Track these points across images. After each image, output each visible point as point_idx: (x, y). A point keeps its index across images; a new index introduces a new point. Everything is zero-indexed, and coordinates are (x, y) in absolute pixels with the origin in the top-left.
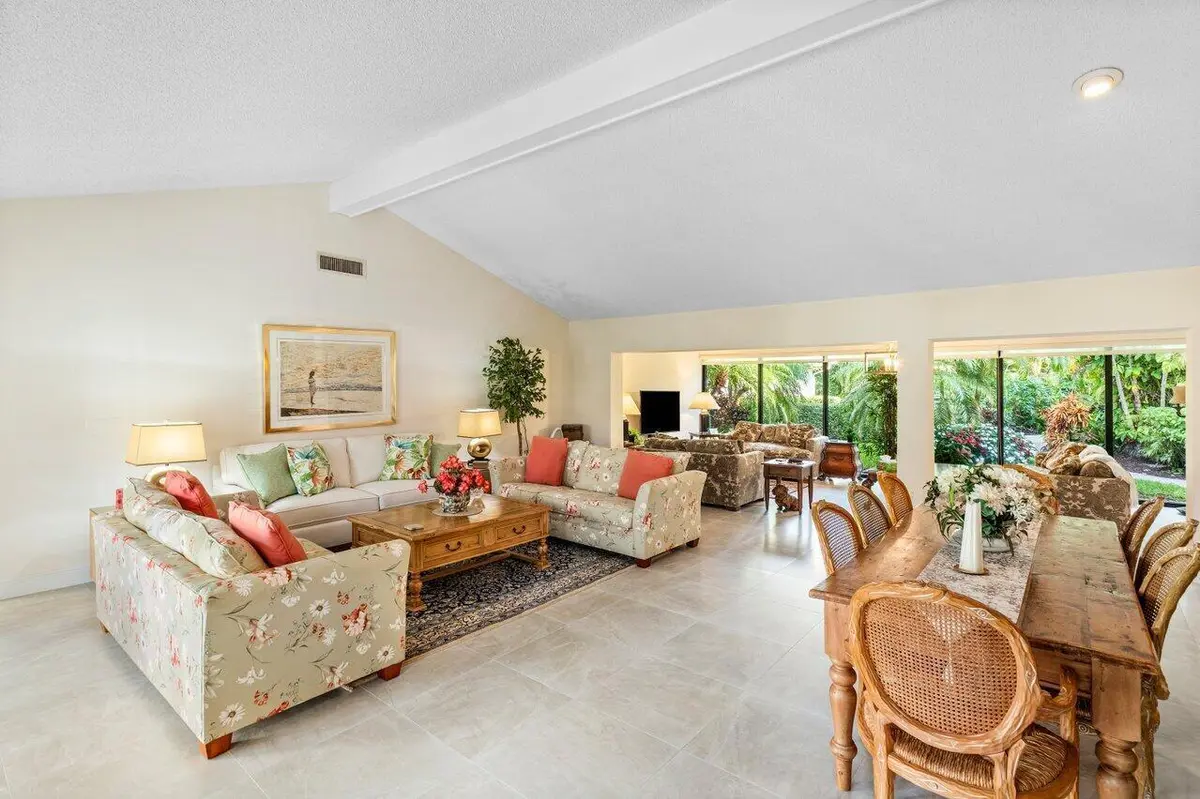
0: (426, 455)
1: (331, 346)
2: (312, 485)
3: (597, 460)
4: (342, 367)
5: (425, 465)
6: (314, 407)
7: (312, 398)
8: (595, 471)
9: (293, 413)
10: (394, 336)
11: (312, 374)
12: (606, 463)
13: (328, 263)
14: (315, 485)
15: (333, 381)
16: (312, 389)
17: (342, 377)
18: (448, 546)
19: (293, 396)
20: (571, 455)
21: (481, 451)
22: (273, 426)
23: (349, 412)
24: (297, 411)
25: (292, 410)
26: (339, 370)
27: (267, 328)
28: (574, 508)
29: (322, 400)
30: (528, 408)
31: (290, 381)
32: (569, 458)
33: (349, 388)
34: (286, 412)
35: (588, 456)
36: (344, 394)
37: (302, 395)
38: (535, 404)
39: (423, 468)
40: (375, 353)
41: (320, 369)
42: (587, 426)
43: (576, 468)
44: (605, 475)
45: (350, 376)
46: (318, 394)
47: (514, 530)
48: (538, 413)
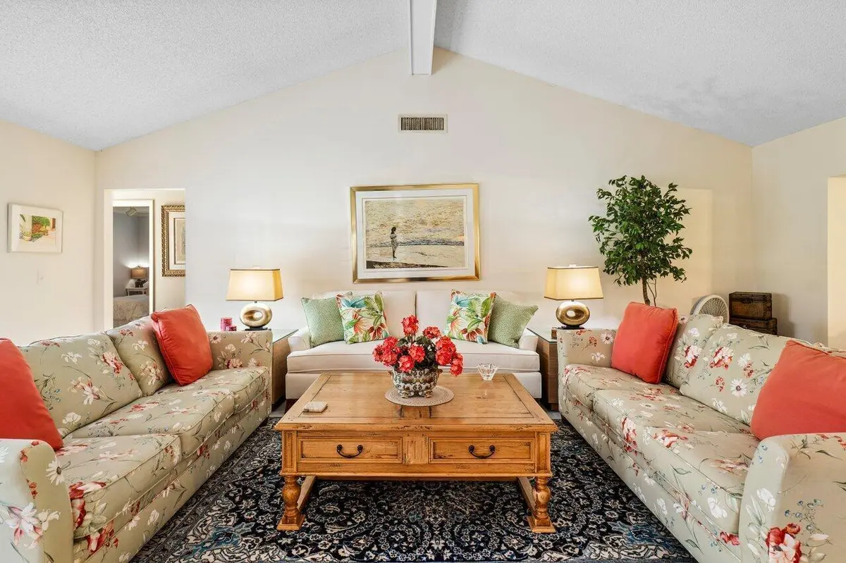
0: (483, 316)
1: (412, 203)
2: (354, 333)
3: (727, 352)
4: (423, 223)
5: (482, 326)
6: (396, 260)
7: (394, 252)
8: (720, 371)
9: (377, 266)
10: (478, 188)
11: (394, 229)
12: (744, 360)
13: (410, 124)
14: (357, 334)
15: (412, 236)
16: (394, 244)
17: (421, 232)
18: (340, 448)
19: (377, 250)
20: (683, 338)
21: (577, 317)
22: (360, 276)
23: (428, 266)
24: (380, 264)
25: (376, 263)
26: (420, 226)
27: (354, 191)
28: (632, 436)
29: (403, 254)
30: (662, 266)
31: (374, 237)
32: (680, 342)
33: (428, 243)
34: (370, 265)
35: (713, 342)
36: (424, 248)
37: (385, 250)
38: (676, 263)
39: (478, 330)
40: (457, 206)
41: (400, 225)
42: (778, 295)
43: (689, 359)
44: (736, 383)
45: (430, 231)
46: (399, 249)
47: (472, 449)
48: (678, 273)
